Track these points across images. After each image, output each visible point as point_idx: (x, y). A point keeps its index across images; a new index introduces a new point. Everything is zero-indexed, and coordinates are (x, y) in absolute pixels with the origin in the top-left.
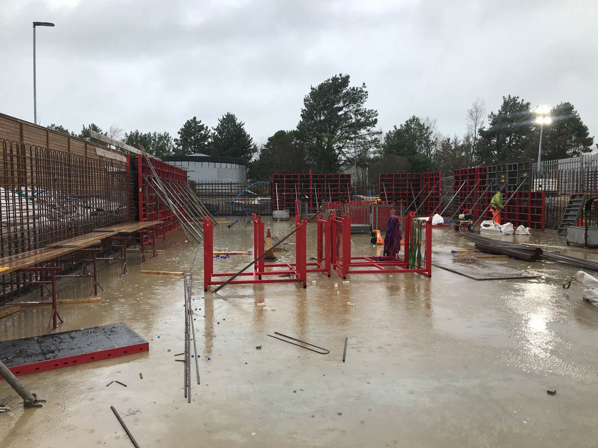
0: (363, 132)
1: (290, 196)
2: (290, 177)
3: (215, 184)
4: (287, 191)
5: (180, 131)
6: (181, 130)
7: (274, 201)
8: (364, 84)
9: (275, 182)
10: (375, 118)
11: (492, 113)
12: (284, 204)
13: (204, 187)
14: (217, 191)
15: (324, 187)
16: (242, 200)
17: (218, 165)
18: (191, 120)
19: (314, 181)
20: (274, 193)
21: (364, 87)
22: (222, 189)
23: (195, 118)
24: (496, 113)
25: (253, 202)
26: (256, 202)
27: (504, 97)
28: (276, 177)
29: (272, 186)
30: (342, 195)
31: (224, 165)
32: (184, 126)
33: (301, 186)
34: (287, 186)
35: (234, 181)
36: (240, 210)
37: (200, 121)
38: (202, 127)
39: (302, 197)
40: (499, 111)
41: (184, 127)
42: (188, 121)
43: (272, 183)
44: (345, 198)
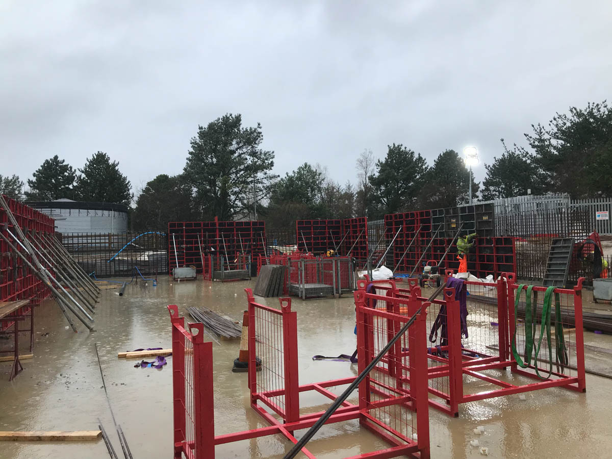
0: (260, 175)
1: (190, 249)
2: (190, 225)
3: (91, 236)
4: (187, 243)
5: (36, 173)
6: (37, 171)
7: (171, 256)
8: (259, 124)
9: (172, 232)
10: (271, 160)
11: (379, 161)
12: (183, 259)
13: (75, 241)
14: (94, 245)
15: (233, 237)
16: (127, 256)
17: (92, 212)
18: (51, 159)
19: (220, 230)
20: (170, 246)
21: (259, 127)
22: (100, 243)
23: (56, 157)
24: (384, 161)
25: (142, 259)
26: (147, 258)
27: (389, 146)
28: (174, 225)
29: (168, 238)
30: (255, 245)
31: (99, 212)
32: (42, 166)
33: (205, 236)
34: (188, 237)
35: (113, 232)
36: (125, 269)
37: (64, 161)
38: (65, 168)
39: (207, 250)
40: (386, 158)
41: (41, 168)
42: (47, 161)
43: (167, 234)
44: (259, 249)
